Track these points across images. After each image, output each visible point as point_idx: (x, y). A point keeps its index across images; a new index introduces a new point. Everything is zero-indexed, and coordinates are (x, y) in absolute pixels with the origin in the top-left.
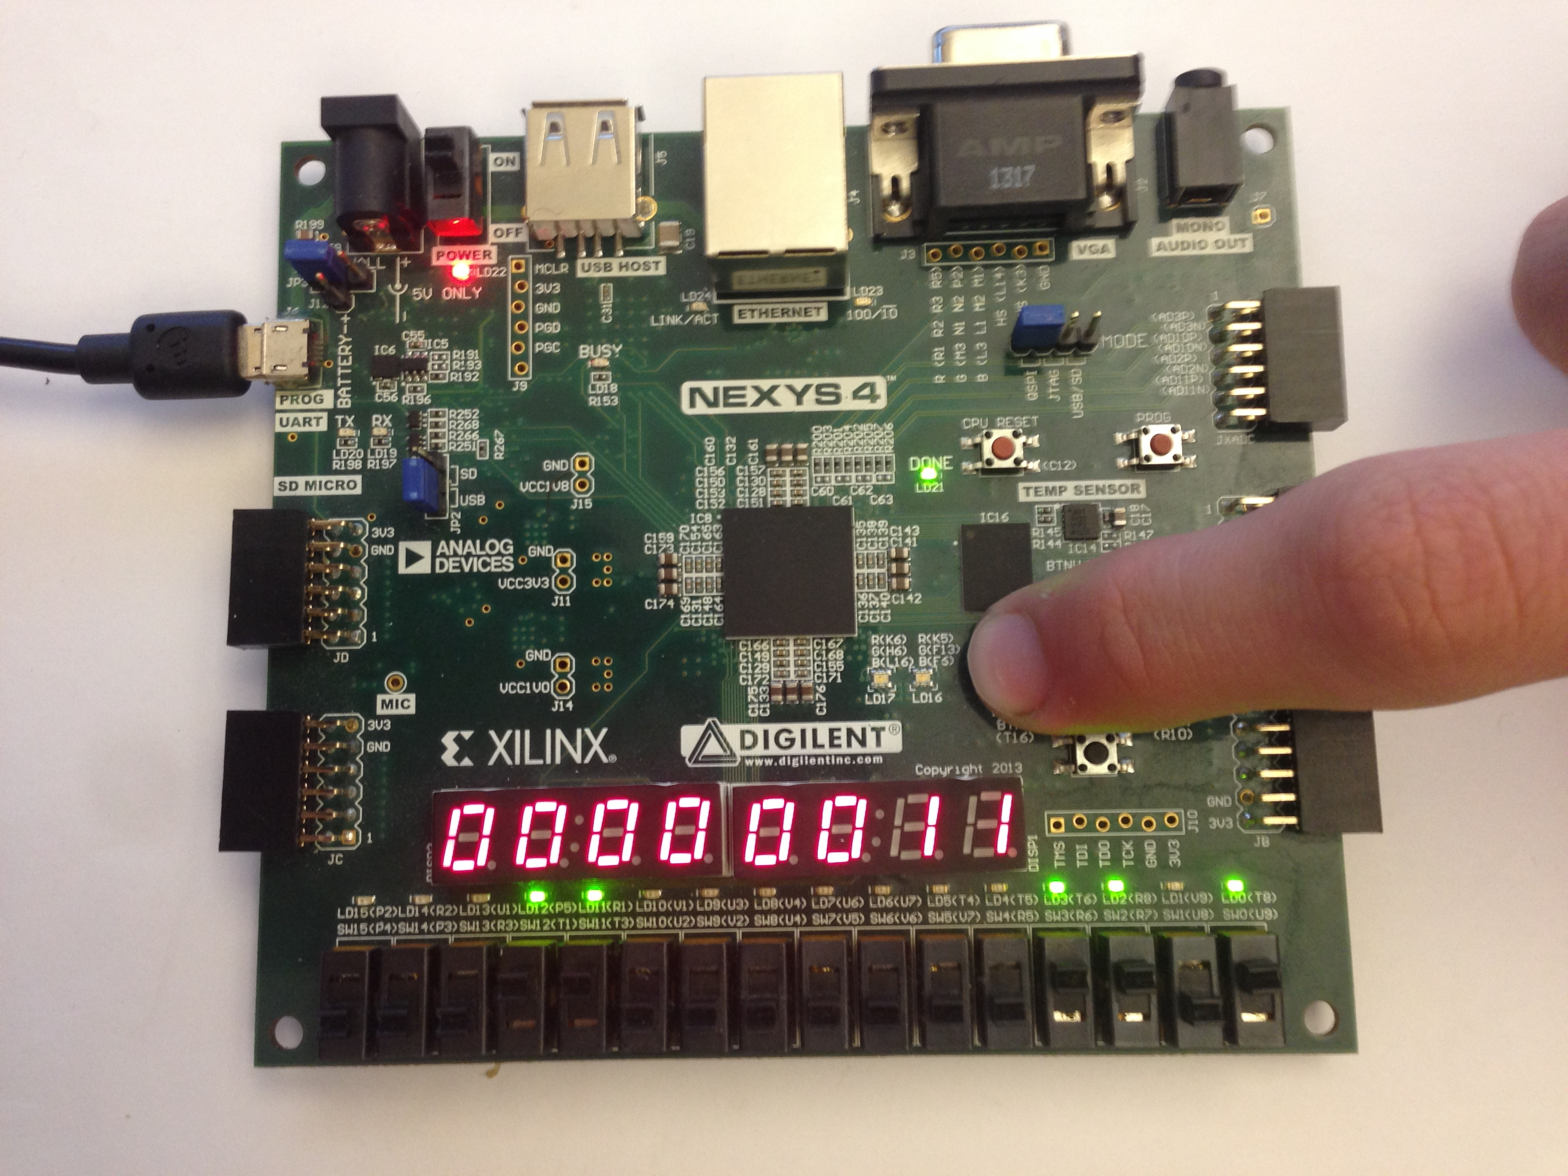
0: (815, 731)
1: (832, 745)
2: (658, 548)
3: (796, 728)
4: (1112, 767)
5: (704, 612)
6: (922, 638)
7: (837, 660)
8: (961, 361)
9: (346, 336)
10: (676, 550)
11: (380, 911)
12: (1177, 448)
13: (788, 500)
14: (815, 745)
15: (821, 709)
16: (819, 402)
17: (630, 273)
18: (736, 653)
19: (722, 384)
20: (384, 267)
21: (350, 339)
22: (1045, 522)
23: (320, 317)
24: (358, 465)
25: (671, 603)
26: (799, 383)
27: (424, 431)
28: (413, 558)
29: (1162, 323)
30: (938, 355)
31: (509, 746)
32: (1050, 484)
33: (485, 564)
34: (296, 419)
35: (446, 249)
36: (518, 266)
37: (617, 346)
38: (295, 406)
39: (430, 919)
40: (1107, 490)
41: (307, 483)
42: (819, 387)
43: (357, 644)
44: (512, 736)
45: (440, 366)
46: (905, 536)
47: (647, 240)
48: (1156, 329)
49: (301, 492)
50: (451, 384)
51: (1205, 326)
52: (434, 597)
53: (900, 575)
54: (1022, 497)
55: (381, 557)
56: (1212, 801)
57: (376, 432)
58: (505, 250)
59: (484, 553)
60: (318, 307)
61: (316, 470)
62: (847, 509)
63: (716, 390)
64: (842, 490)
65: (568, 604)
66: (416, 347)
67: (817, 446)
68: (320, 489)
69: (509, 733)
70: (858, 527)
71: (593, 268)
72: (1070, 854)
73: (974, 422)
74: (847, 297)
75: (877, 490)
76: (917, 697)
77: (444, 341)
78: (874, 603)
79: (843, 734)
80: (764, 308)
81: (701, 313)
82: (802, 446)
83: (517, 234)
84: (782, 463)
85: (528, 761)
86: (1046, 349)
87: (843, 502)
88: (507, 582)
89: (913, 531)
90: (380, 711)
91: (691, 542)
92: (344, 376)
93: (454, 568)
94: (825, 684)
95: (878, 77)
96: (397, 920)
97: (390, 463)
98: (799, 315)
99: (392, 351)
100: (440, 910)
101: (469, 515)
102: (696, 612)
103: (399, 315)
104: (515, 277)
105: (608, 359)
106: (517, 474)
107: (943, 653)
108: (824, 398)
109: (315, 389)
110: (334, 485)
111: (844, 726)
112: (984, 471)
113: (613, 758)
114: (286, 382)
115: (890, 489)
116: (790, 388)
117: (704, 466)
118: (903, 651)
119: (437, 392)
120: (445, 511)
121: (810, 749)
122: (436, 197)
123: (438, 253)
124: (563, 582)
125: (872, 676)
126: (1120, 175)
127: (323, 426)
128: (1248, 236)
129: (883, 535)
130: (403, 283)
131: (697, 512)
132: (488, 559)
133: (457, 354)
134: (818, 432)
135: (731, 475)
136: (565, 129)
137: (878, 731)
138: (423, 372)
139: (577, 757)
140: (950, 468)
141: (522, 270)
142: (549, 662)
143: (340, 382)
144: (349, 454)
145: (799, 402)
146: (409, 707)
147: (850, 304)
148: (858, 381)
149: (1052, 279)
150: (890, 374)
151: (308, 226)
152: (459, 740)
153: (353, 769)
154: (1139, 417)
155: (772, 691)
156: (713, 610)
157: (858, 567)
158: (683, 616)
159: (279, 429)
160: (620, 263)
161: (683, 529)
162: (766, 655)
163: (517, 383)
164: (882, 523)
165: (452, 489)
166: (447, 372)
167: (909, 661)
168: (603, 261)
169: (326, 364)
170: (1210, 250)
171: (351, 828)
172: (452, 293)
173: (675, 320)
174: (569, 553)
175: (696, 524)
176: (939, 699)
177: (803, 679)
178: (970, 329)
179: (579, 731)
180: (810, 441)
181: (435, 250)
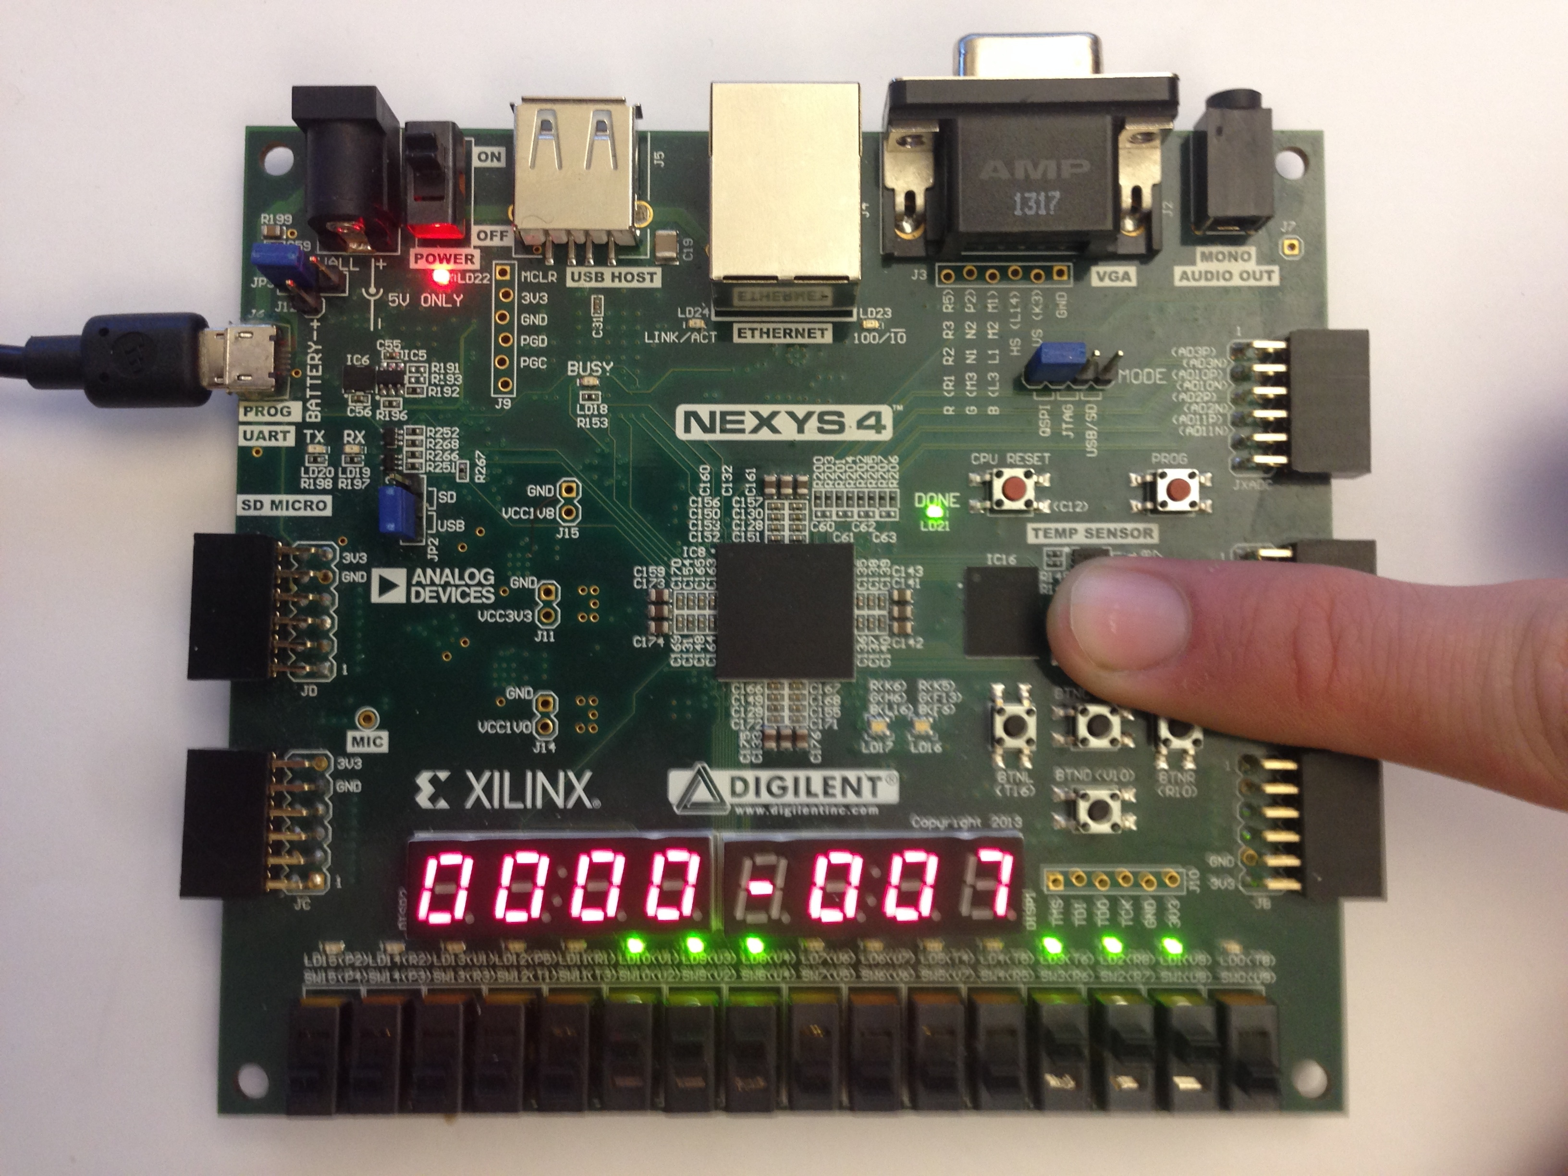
0: (808, 780)
1: (826, 793)
2: (648, 582)
3: (788, 775)
4: (1115, 826)
5: (695, 651)
6: (922, 684)
7: (833, 705)
8: (971, 392)
9: (316, 343)
10: (668, 585)
11: (349, 958)
12: (1194, 495)
13: (786, 535)
14: (809, 792)
15: (816, 755)
16: (821, 430)
17: (624, 284)
18: (727, 696)
19: (718, 408)
20: (357, 269)
21: (320, 347)
22: (1055, 565)
23: (288, 322)
24: (328, 484)
25: (661, 641)
26: (801, 410)
27: (400, 449)
28: (386, 586)
29: (1183, 357)
30: (948, 384)
31: (488, 789)
32: (1060, 526)
33: (464, 595)
34: (261, 432)
35: (425, 251)
36: (503, 273)
37: (608, 364)
38: (260, 418)
39: (402, 967)
40: (1119, 533)
41: (273, 502)
42: (821, 415)
43: (326, 677)
44: (491, 780)
45: (418, 381)
46: (908, 576)
47: (642, 249)
48: (1177, 364)
49: (267, 511)
50: (430, 400)
51: (1227, 362)
52: (409, 629)
53: (902, 619)
54: (1031, 539)
55: (353, 585)
56: (1214, 860)
57: (347, 449)
58: (488, 254)
59: (463, 583)
60: (285, 310)
61: (283, 487)
62: (848, 547)
63: (712, 414)
64: (844, 527)
65: (552, 640)
66: (392, 358)
67: (818, 478)
68: (287, 509)
69: (487, 775)
70: (859, 565)
71: (583, 277)
72: (1067, 912)
73: (985, 457)
74: (854, 319)
75: (880, 527)
76: (916, 746)
77: (422, 353)
78: (874, 646)
79: (838, 784)
80: (765, 327)
81: (699, 330)
82: (804, 478)
83: (501, 239)
84: (780, 496)
85: (507, 804)
86: (1063, 382)
87: (845, 538)
88: (487, 614)
89: (916, 571)
90: (350, 748)
91: (683, 576)
92: (313, 387)
93: (431, 598)
94: (821, 731)
95: (898, 88)
96: (367, 968)
97: (363, 483)
98: (803, 336)
99: (365, 361)
100: (413, 958)
101: (447, 541)
102: (688, 651)
103: (373, 323)
104: (499, 284)
105: (598, 377)
106: (499, 498)
107: (944, 701)
108: (827, 427)
109: (282, 401)
110: (302, 505)
111: (837, 774)
112: (992, 510)
113: (597, 803)
114: (250, 393)
115: (894, 526)
116: (792, 415)
117: (698, 495)
118: (901, 696)
119: (415, 407)
120: (422, 536)
121: (803, 798)
122: (416, 199)
123: (416, 255)
124: (547, 616)
125: (869, 723)
126: (1147, 200)
127: (291, 441)
128: (1276, 268)
129: (885, 575)
130: (378, 288)
131: (689, 544)
132: (467, 589)
133: (436, 366)
134: (820, 463)
135: (726, 507)
136: (557, 129)
137: (873, 780)
138: (399, 386)
139: (559, 801)
140: (958, 506)
141: (508, 277)
142: (530, 701)
143: (308, 393)
144: (319, 472)
145: (801, 430)
146: (381, 745)
147: (859, 327)
148: (864, 410)
149: (1069, 305)
150: (897, 403)
151: (275, 219)
152: (434, 781)
153: (321, 808)
154: (1156, 457)
155: (764, 737)
156: (705, 650)
157: (858, 608)
158: (673, 656)
159: (242, 443)
160: (613, 274)
161: (675, 563)
162: (759, 698)
163: (500, 400)
164: (885, 562)
165: (429, 513)
166: (425, 386)
167: (908, 708)
168: (593, 270)
169: (293, 374)
170: (1236, 282)
171: (319, 870)
172: (430, 300)
173: (670, 337)
174: (554, 585)
175: (690, 558)
176: (938, 748)
177: (796, 725)
178: (982, 357)
179: (561, 775)
180: (811, 472)
181: (413, 252)
